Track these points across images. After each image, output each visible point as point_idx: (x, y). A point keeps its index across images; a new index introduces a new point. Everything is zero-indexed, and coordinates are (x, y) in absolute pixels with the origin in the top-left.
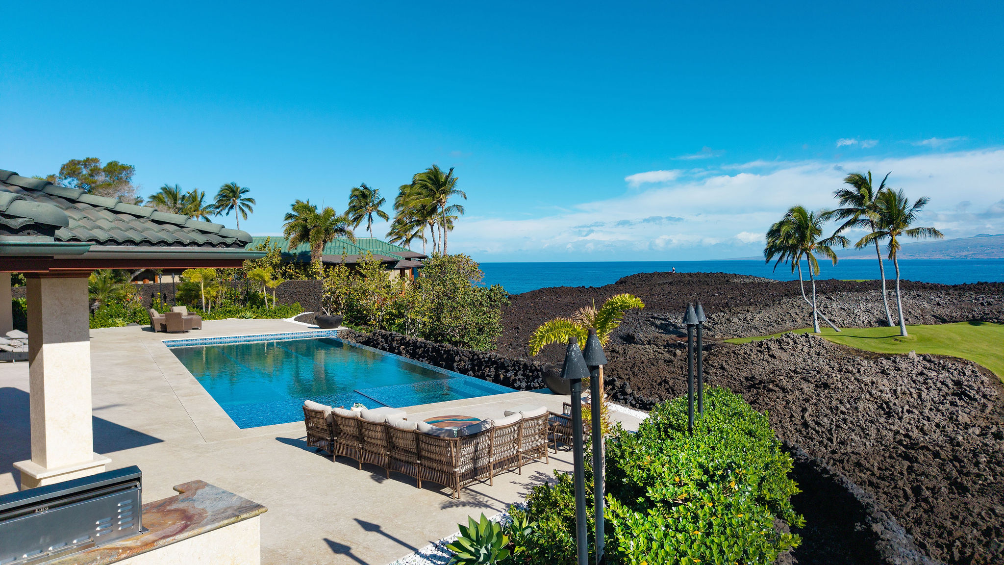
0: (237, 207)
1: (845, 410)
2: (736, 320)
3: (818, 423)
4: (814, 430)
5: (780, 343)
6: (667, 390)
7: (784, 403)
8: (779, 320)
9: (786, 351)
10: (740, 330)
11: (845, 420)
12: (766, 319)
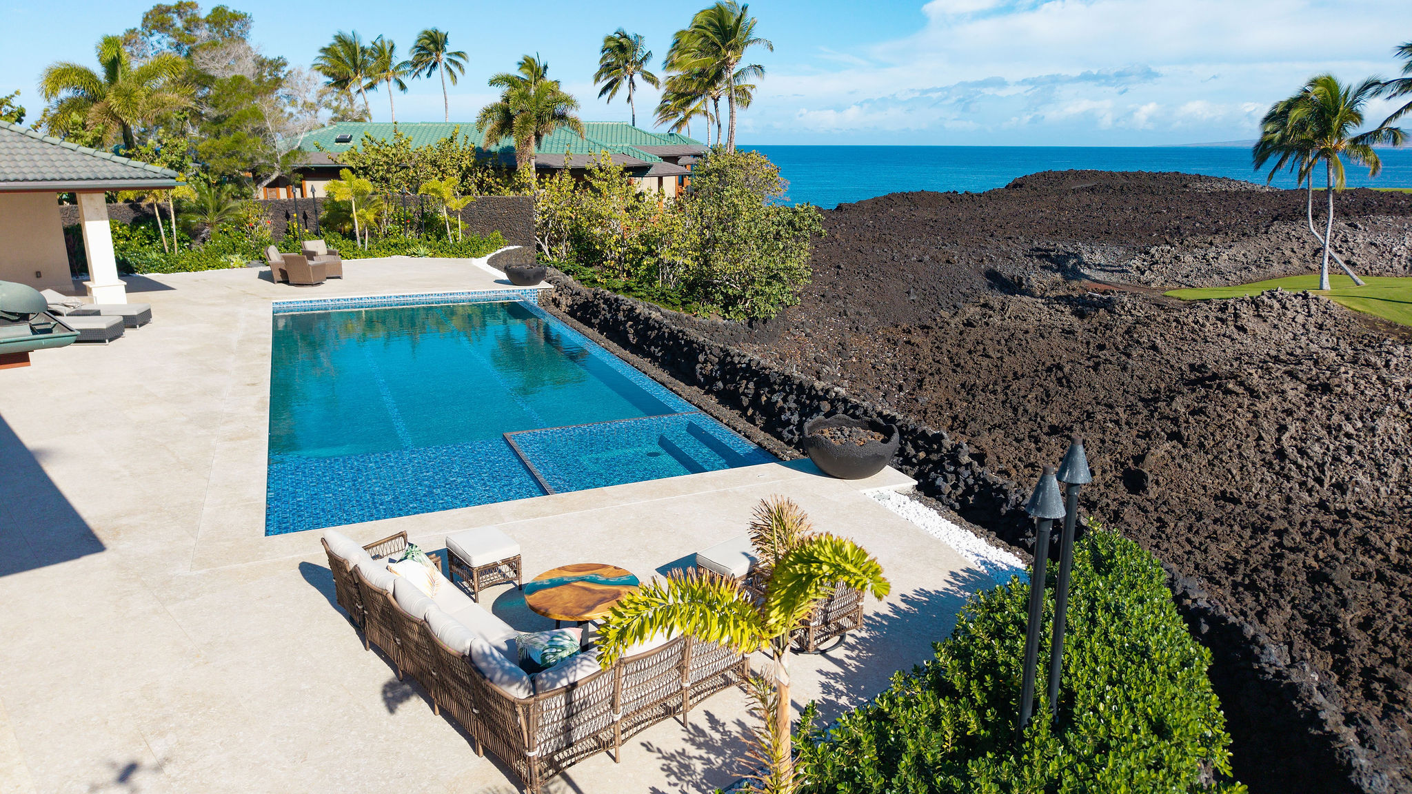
0: (443, 65)
1: (1352, 431)
2: (1189, 258)
3: (1302, 452)
4: (1295, 463)
5: (1257, 306)
6: (1059, 381)
7: (1250, 415)
8: (1262, 260)
9: (1265, 321)
10: (1193, 275)
11: (1350, 450)
12: (1240, 257)
